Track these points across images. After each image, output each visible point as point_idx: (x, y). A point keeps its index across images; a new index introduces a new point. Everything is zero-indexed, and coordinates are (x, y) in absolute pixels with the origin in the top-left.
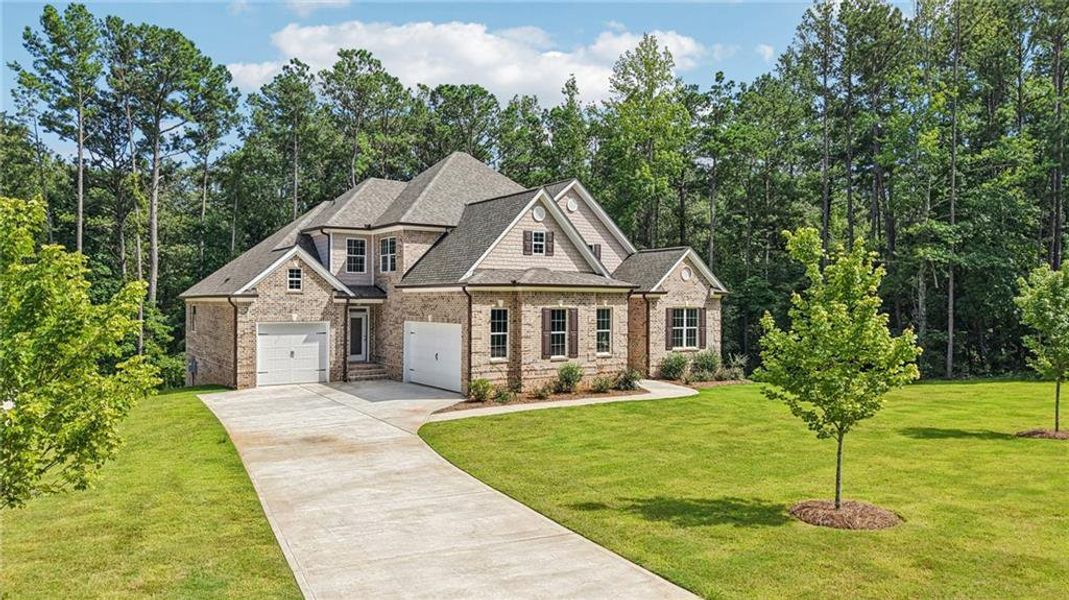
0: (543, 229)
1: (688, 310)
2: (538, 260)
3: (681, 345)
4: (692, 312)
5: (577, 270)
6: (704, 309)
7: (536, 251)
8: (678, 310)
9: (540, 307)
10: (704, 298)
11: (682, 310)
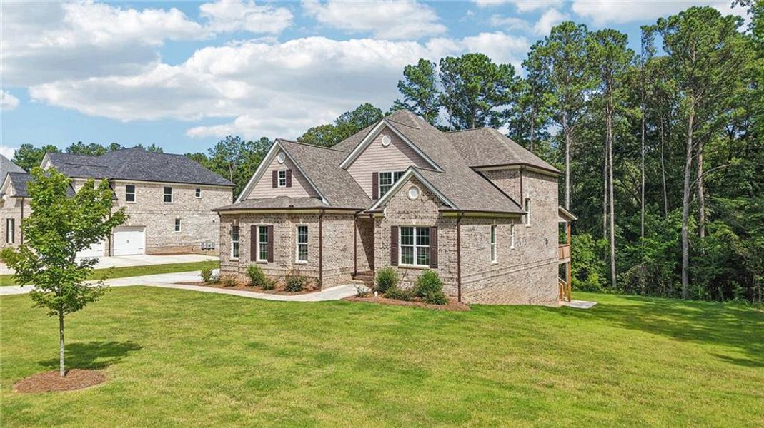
0: (284, 168)
1: (418, 228)
2: (282, 190)
3: (412, 263)
4: (422, 231)
5: (309, 196)
6: (436, 227)
7: (281, 185)
8: (407, 228)
9: (250, 224)
10: (436, 216)
11: (412, 228)
